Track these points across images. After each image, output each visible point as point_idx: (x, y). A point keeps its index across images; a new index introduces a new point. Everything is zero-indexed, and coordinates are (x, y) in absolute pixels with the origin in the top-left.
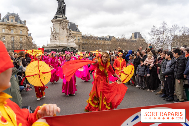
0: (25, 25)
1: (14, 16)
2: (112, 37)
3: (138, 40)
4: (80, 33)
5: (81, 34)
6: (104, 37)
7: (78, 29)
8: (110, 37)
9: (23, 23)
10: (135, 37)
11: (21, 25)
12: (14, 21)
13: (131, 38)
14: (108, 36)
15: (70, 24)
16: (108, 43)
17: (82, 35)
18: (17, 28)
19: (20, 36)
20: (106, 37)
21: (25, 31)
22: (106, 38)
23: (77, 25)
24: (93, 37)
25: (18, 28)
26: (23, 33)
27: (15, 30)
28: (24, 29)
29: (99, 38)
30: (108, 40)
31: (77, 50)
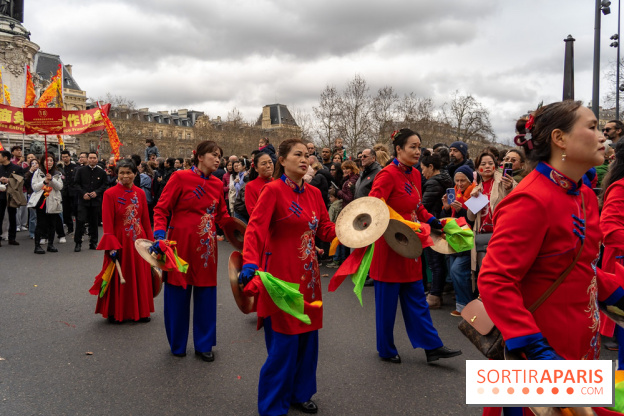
2: (199, 114)
3: (281, 129)
4: (82, 93)
5: (85, 99)
6: (170, 113)
7: (71, 79)
8: (189, 114)
10: (273, 119)
13: (260, 121)
14: (185, 112)
15: (40, 58)
16: (184, 134)
17: (88, 101)
20: (177, 114)
22: (176, 117)
23: (68, 66)
24: (128, 111)
29: (151, 114)
30: (184, 123)
31: (71, 153)
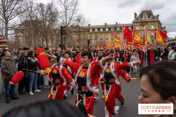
0: (157, 20)
1: (148, 13)
9: (155, 17)
11: (154, 20)
12: (147, 18)
18: (149, 24)
19: (152, 31)
21: (157, 25)
25: (151, 23)
26: (155, 27)
27: (147, 26)
28: (156, 23)
